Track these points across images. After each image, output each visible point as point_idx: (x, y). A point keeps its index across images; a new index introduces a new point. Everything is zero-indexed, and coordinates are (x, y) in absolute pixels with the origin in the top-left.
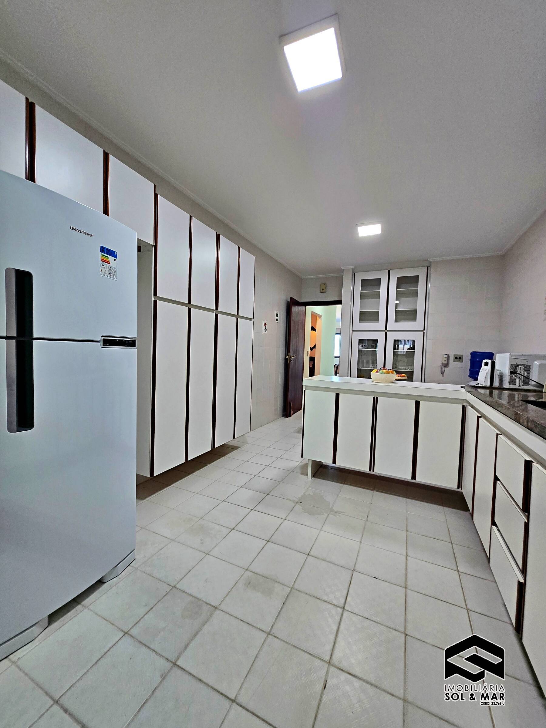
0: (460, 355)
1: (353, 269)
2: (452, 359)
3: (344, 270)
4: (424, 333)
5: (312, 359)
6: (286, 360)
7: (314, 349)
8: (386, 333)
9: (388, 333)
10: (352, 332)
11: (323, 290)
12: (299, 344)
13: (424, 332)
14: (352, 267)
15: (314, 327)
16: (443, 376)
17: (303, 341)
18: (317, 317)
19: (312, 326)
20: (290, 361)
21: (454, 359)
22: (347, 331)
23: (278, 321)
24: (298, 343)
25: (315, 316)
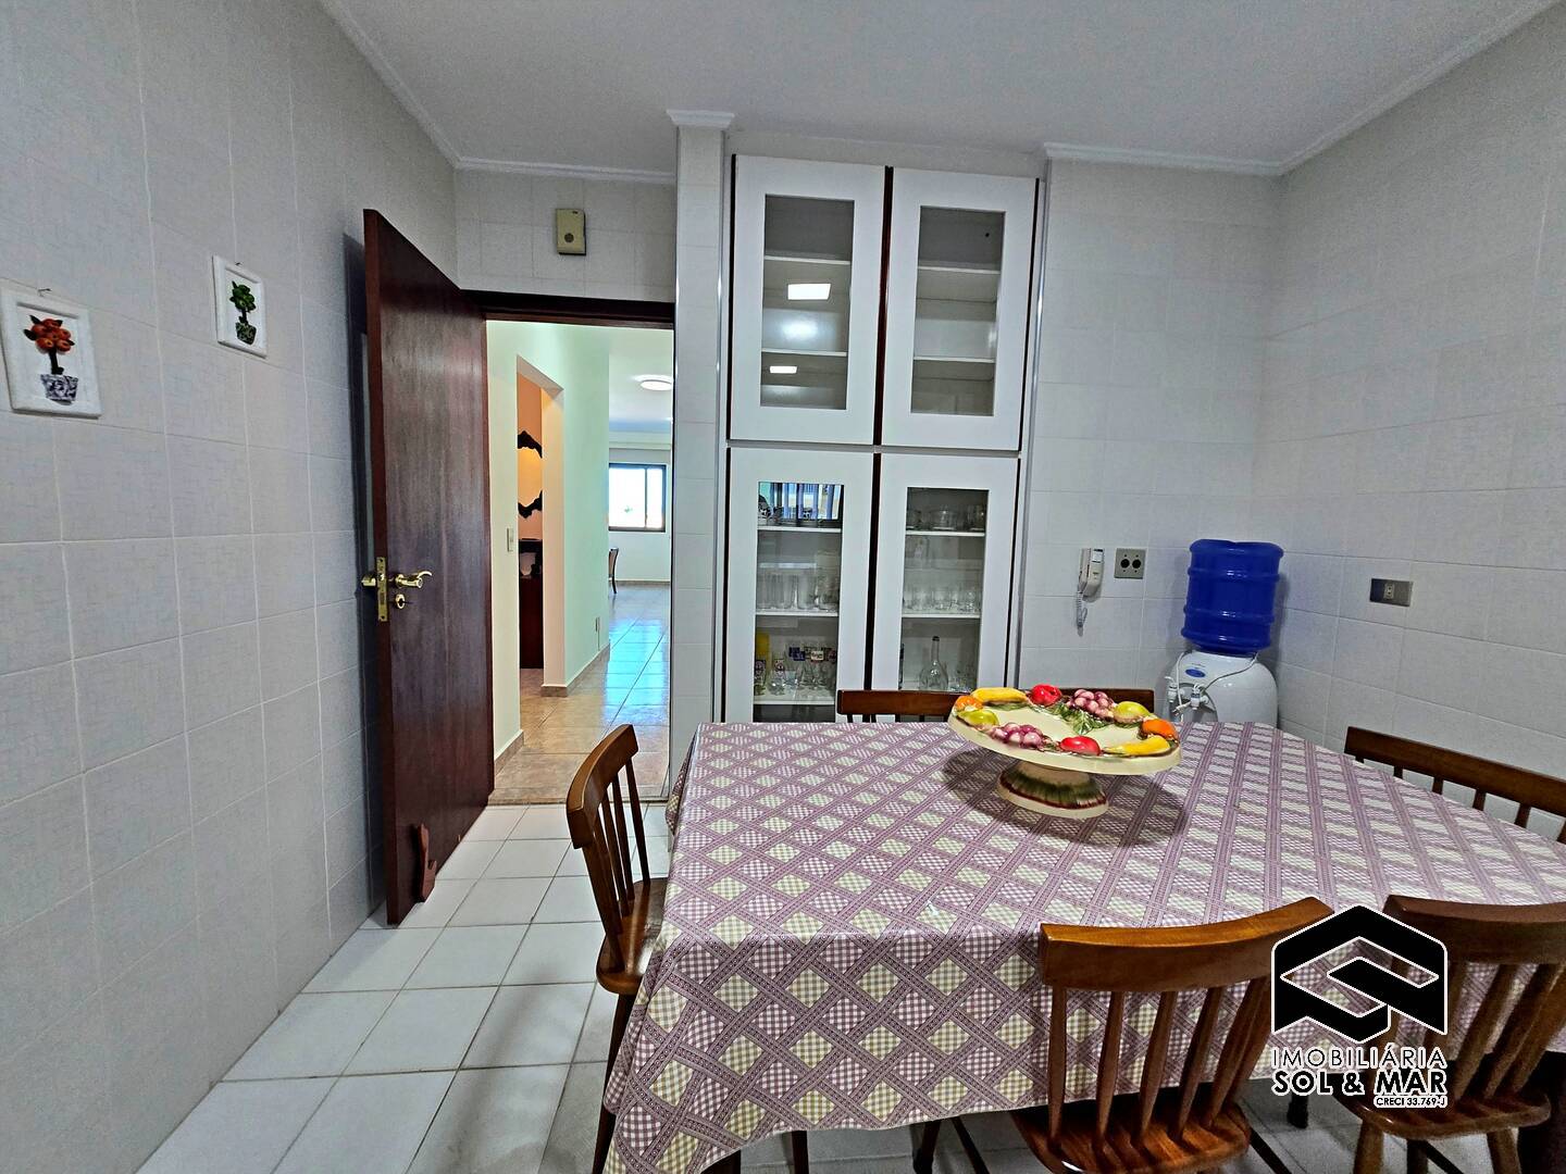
0: (1137, 551)
1: (724, 133)
2: (1111, 564)
3: (681, 128)
4: (1019, 460)
5: (531, 548)
6: (367, 597)
7: (535, 512)
8: (877, 459)
9: (884, 457)
10: (729, 450)
11: (569, 238)
12: (456, 501)
13: (1020, 456)
14: (724, 119)
15: (529, 436)
16: (1080, 634)
17: (480, 483)
18: (543, 391)
19: (524, 432)
20: (392, 604)
21: (1116, 566)
22: (705, 448)
23: (259, 343)
24: (448, 495)
25: (533, 389)
